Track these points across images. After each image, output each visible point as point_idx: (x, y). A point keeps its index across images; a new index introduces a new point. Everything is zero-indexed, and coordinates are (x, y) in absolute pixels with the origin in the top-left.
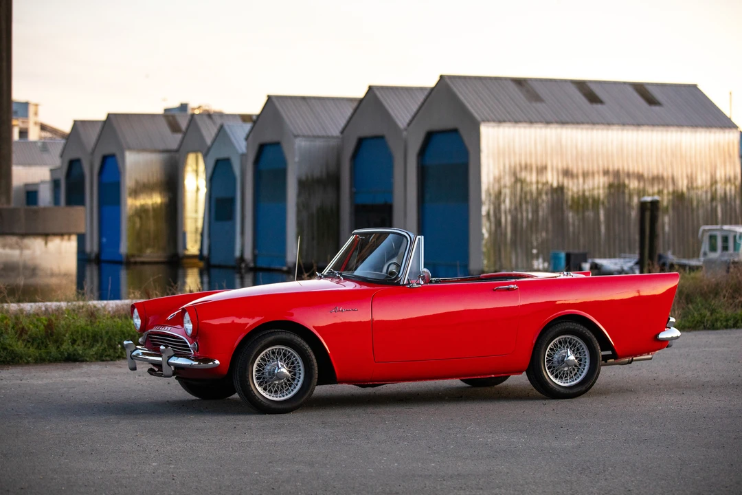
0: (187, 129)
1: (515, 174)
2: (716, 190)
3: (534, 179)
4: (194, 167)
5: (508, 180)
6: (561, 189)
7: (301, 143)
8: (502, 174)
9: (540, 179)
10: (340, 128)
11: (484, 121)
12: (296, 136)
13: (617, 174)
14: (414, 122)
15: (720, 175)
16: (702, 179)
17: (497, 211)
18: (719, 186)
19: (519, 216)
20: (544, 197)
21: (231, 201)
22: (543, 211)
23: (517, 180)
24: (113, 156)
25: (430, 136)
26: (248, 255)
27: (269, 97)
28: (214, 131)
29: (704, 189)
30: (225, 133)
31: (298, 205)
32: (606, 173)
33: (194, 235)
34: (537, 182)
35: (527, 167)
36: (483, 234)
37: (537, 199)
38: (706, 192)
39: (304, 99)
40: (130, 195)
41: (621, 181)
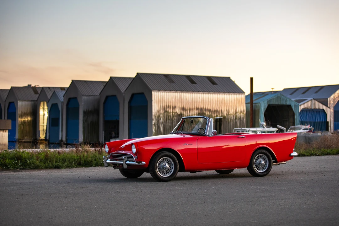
0: (40, 93)
1: (164, 109)
2: (237, 115)
3: (171, 111)
4: (43, 107)
5: (162, 111)
6: (181, 115)
7: (85, 98)
8: (160, 109)
9: (173, 111)
10: (99, 93)
11: (153, 90)
12: (83, 95)
13: (201, 109)
14: (127, 90)
15: (238, 110)
16: (232, 111)
17: (158, 123)
18: (238, 114)
19: (166, 124)
20: (175, 118)
21: (58, 119)
22: (175, 123)
23: (165, 111)
24: (13, 102)
25: (133, 95)
26: (64, 139)
27: (73, 81)
28: (51, 94)
29: (233, 115)
30: (56, 94)
31: (83, 121)
32: (197, 109)
33: (42, 132)
34: (173, 112)
35: (169, 107)
36: (153, 131)
37: (172, 118)
38: (233, 116)
39: (85, 81)
40: (19, 117)
41: (203, 112)
